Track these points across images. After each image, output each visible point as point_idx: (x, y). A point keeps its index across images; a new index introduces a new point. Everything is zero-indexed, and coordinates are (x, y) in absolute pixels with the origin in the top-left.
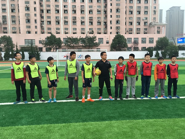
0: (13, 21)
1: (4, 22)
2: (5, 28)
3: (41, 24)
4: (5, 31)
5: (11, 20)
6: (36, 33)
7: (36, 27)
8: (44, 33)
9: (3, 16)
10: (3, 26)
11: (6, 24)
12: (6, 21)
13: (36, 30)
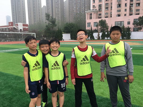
0: (106, 8)
1: (99, 9)
2: (100, 14)
3: (130, 7)
4: (100, 16)
5: (105, 7)
6: (125, 15)
7: (126, 10)
8: (132, 15)
9: (99, 5)
10: (99, 13)
11: (101, 11)
12: (101, 8)
13: (125, 13)
